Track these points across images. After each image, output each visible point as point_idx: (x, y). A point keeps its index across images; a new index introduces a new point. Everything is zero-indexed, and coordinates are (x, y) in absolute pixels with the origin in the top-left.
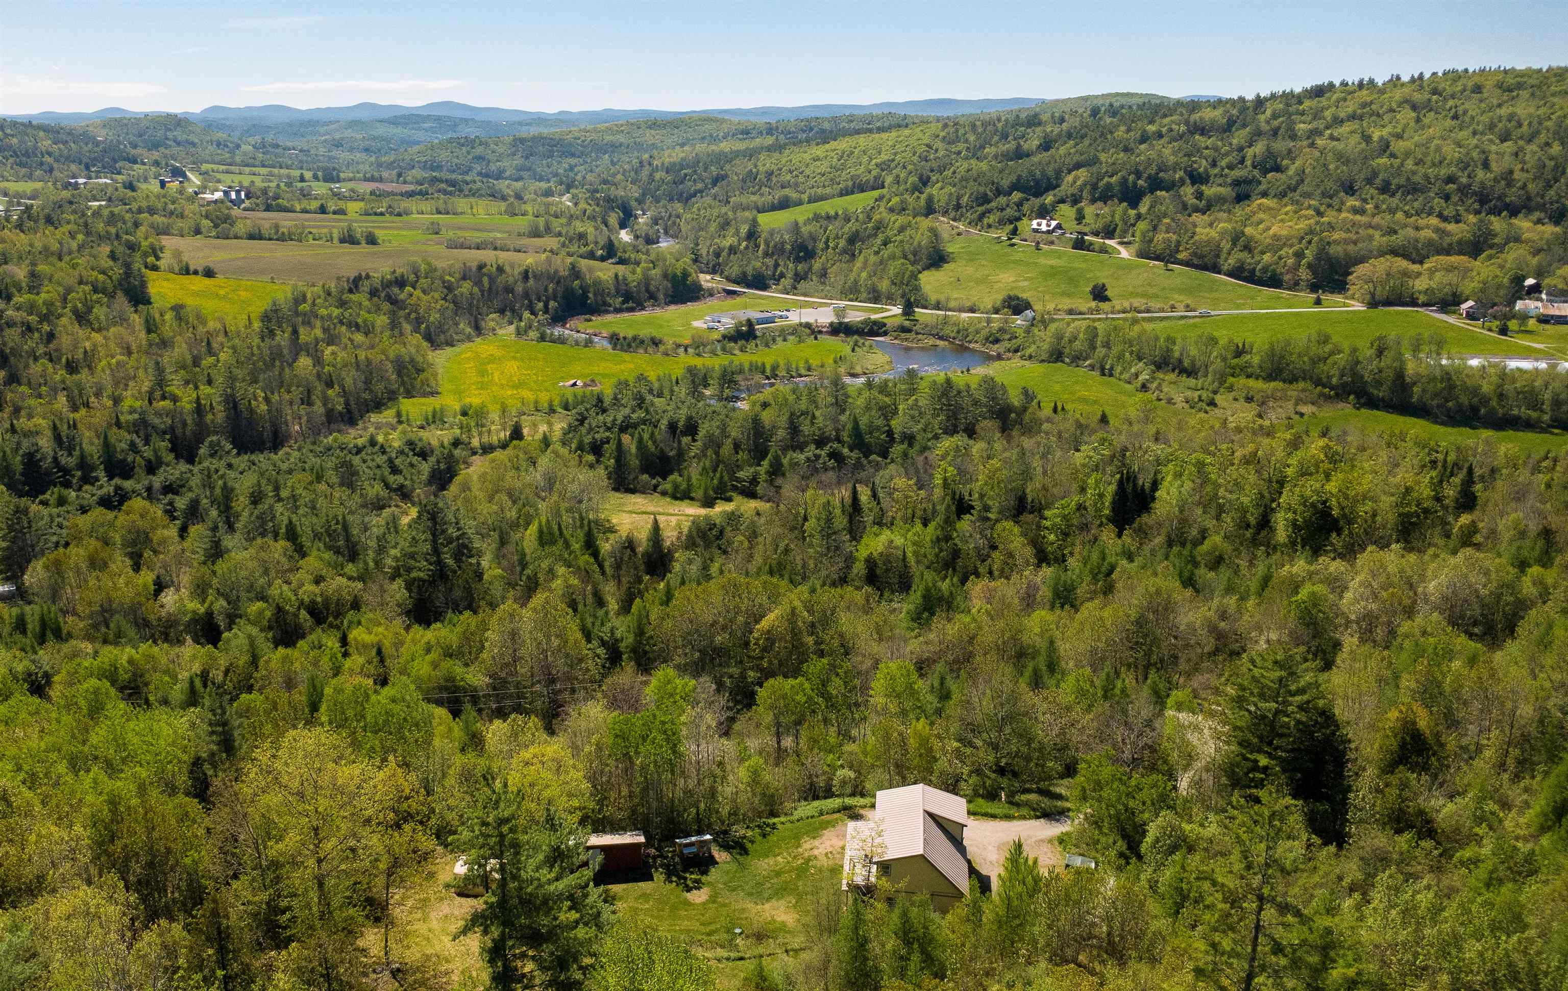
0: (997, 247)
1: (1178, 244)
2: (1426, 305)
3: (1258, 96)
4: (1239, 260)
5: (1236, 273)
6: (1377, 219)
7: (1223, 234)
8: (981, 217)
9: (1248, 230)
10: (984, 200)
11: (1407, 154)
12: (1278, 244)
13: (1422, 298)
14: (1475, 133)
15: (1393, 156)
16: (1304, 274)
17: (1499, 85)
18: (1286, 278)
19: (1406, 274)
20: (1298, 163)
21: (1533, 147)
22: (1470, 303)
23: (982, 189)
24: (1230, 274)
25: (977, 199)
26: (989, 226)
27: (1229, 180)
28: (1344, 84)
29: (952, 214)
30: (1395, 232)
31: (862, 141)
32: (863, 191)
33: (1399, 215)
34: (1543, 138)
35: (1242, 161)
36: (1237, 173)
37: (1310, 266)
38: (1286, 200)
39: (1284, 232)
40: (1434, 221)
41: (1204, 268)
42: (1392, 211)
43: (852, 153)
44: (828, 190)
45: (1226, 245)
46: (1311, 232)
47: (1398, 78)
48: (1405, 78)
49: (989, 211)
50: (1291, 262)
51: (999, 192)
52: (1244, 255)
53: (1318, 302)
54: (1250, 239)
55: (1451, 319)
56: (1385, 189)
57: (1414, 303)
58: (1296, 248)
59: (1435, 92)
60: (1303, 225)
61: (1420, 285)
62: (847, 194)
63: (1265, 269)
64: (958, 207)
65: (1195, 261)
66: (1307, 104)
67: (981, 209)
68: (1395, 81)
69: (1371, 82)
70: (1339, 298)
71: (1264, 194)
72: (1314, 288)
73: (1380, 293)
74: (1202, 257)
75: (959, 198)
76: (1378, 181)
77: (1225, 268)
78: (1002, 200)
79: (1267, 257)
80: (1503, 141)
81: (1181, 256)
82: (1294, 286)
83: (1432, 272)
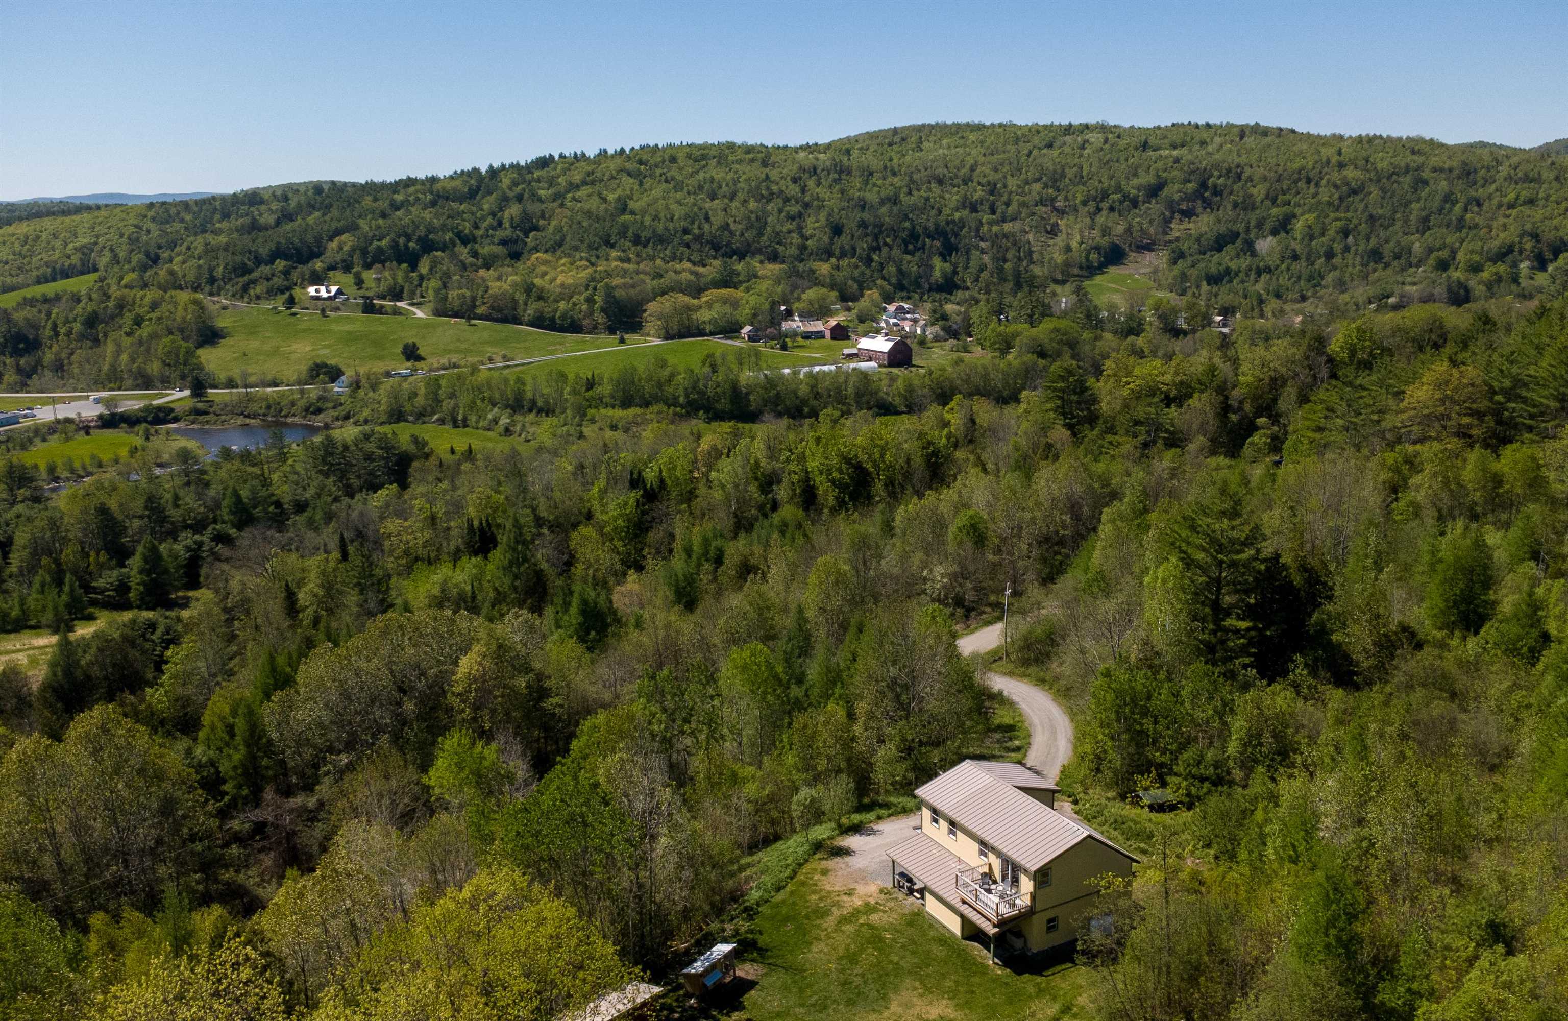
0: (278, 318)
1: (474, 299)
2: (712, 334)
3: (491, 167)
4: (536, 311)
5: (538, 322)
6: (642, 266)
7: (515, 285)
8: (245, 289)
9: (538, 281)
10: (243, 270)
11: (644, 212)
12: (567, 293)
13: (708, 328)
14: (689, 193)
15: (633, 213)
16: (600, 318)
17: (689, 156)
18: (585, 322)
19: (689, 308)
20: (554, 223)
21: (735, 204)
22: (748, 329)
23: (238, 259)
24: (532, 325)
25: (235, 269)
26: (258, 298)
27: (496, 240)
28: (562, 156)
29: (207, 288)
30: (661, 276)
31: (48, 223)
32: (67, 277)
33: (659, 262)
34: (741, 196)
35: (500, 224)
36: (500, 234)
37: (603, 310)
38: (558, 253)
39: (570, 281)
40: (688, 265)
41: (505, 320)
42: (652, 258)
43: (38, 237)
44: (20, 279)
45: (521, 297)
46: (593, 279)
47: (605, 151)
48: (611, 151)
49: (254, 282)
50: (585, 307)
51: (258, 261)
52: (541, 303)
53: (622, 341)
54: (542, 290)
55: (737, 343)
56: (637, 241)
57: (701, 333)
58: (586, 294)
59: (641, 162)
60: (584, 274)
61: (704, 315)
62: (47, 281)
63: (564, 317)
64: (212, 280)
65: (495, 315)
66: (537, 174)
67: (243, 280)
68: (603, 153)
69: (583, 155)
70: (636, 337)
71: (536, 249)
72: (612, 331)
73: (675, 327)
74: (500, 310)
75: (211, 270)
76: (630, 234)
77: (526, 318)
78: (265, 269)
79: (562, 305)
80: (713, 199)
81: (480, 311)
82: (594, 330)
83: (709, 305)
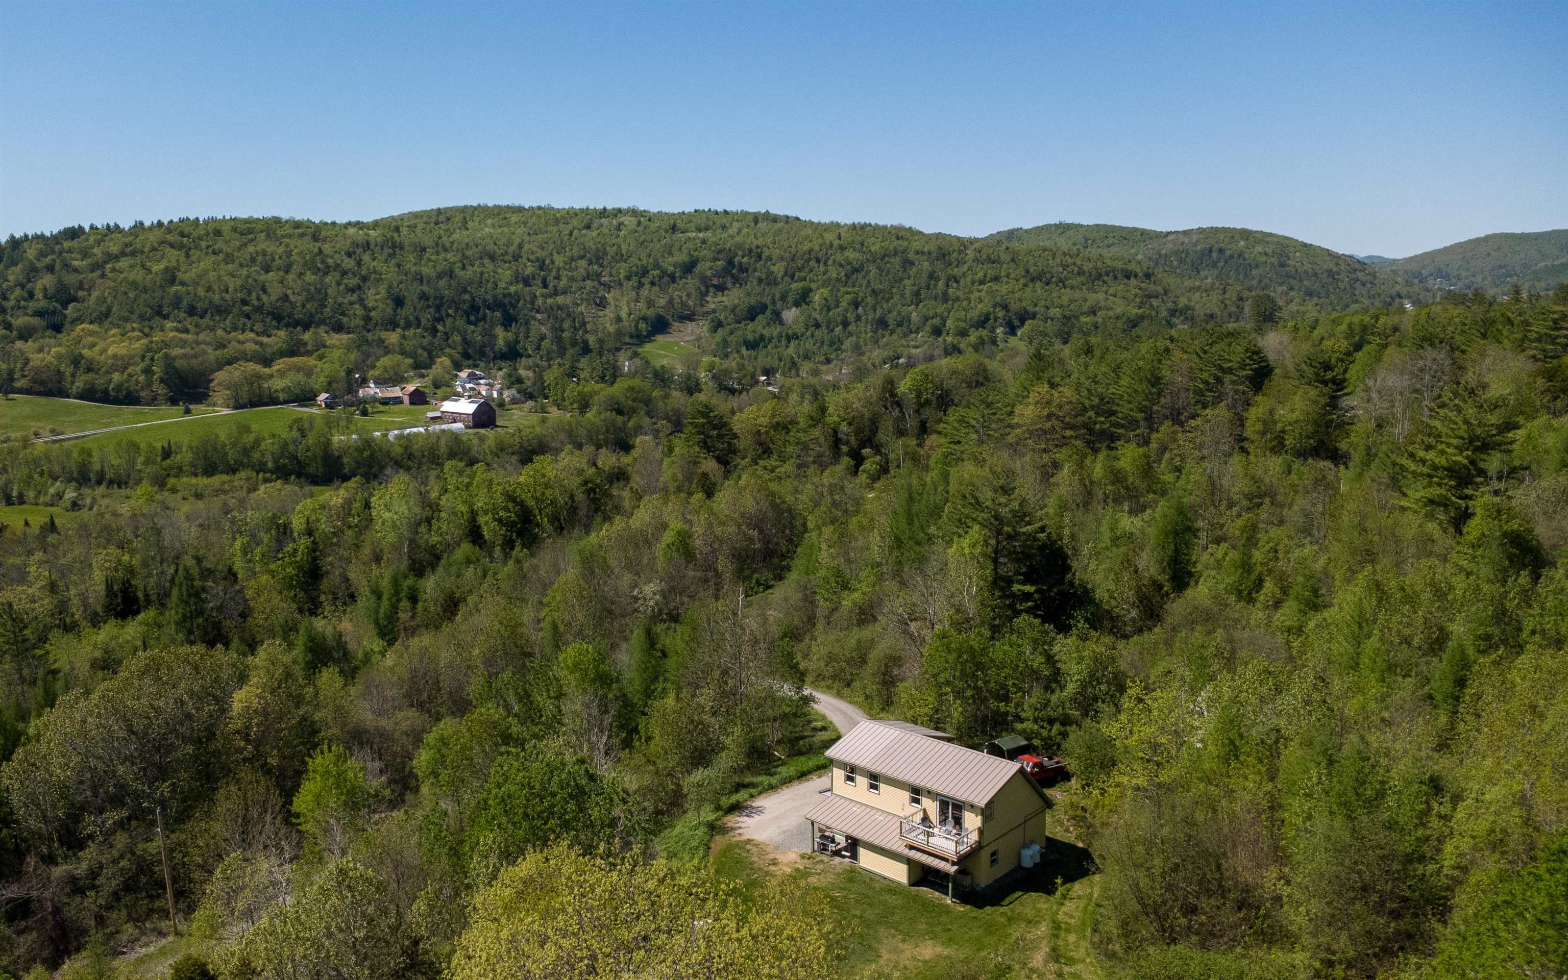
1: (11, 373)
2: (286, 402)
3: (12, 237)
4: (86, 382)
5: (89, 394)
6: (202, 337)
7: (59, 357)
9: (86, 352)
11: (196, 284)
12: (121, 364)
13: (282, 397)
14: (241, 265)
15: (183, 284)
16: (161, 390)
17: (235, 230)
18: (143, 394)
19: (259, 377)
20: (95, 294)
21: (291, 277)
22: (323, 396)
24: (80, 397)
27: (30, 311)
28: (92, 227)
30: (224, 346)
33: (220, 332)
34: (296, 269)
35: (31, 295)
36: (32, 305)
37: (162, 380)
38: (107, 323)
39: (123, 352)
40: (252, 335)
41: (49, 394)
42: (213, 329)
45: (67, 370)
46: (149, 350)
47: (141, 223)
48: (147, 224)
50: (142, 378)
52: (90, 376)
53: (188, 412)
54: (91, 361)
55: (314, 411)
56: (192, 311)
57: (274, 401)
58: (142, 365)
59: (182, 235)
60: (139, 345)
61: (278, 384)
63: (118, 389)
65: (37, 388)
66: (67, 244)
68: (139, 226)
69: (117, 226)
70: (202, 407)
71: (79, 320)
72: (174, 402)
73: (245, 397)
74: (42, 383)
76: (184, 304)
77: (74, 391)
79: (116, 377)
80: (267, 272)
81: (17, 385)
82: (153, 401)
83: (282, 374)
